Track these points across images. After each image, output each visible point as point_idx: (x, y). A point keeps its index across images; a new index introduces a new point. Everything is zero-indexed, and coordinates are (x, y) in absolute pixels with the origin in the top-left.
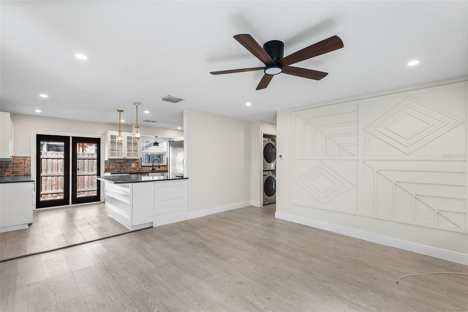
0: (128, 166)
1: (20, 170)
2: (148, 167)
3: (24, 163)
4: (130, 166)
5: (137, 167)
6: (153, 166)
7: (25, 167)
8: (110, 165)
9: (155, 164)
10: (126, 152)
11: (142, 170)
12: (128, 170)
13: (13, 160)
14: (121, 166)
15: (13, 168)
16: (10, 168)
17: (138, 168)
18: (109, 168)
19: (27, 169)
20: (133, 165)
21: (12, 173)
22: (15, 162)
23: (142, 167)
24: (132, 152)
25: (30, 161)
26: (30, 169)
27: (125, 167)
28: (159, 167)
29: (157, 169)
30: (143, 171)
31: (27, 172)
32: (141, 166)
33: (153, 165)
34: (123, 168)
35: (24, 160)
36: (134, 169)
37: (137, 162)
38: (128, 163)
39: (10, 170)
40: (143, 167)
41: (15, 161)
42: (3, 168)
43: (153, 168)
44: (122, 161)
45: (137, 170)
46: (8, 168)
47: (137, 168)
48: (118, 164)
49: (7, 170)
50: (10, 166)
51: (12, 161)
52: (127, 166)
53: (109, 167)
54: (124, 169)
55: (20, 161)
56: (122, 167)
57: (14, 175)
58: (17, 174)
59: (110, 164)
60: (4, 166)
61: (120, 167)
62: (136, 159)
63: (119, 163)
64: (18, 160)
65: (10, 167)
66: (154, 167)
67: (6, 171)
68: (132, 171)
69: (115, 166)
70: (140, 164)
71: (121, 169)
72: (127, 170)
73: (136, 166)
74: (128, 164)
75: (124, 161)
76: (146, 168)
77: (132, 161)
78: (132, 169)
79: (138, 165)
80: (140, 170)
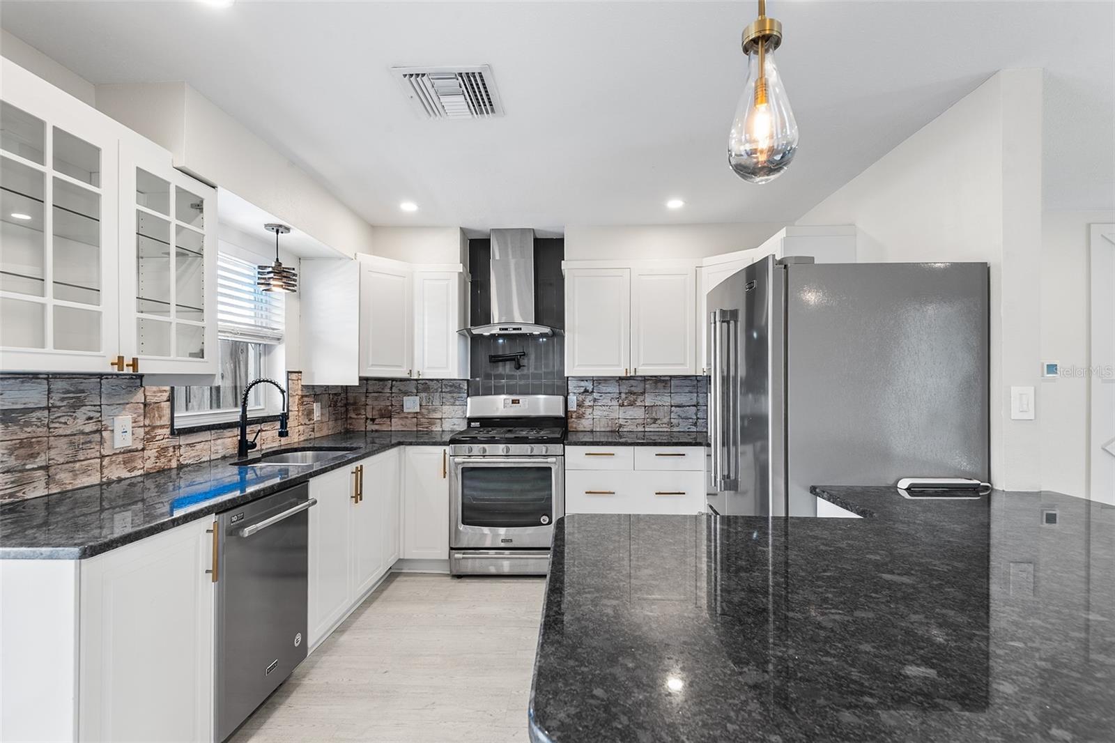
0: (82, 439)
2: (206, 435)
4: (101, 442)
5: (149, 439)
10: (131, 314)
12: (85, 471)
14: (26, 448)
17: (151, 453)
20: (122, 430)
23: (175, 442)
24: (173, 317)
27: (60, 451)
32: (167, 431)
33: (244, 415)
34: (41, 461)
36: (128, 455)
37: (145, 405)
38: (82, 413)
40: (183, 440)
43: (243, 441)
44: (34, 396)
45: (149, 464)
47: (147, 453)
52: (80, 442)
54: (46, 468)
56: (33, 456)
62: (142, 376)
66: (248, 429)
68: (109, 483)
70: (167, 420)
72: (75, 476)
73: (141, 432)
74: (80, 422)
75: (55, 400)
76: (198, 447)
77: (110, 395)
78: (111, 463)
79: (154, 428)
80: (162, 463)
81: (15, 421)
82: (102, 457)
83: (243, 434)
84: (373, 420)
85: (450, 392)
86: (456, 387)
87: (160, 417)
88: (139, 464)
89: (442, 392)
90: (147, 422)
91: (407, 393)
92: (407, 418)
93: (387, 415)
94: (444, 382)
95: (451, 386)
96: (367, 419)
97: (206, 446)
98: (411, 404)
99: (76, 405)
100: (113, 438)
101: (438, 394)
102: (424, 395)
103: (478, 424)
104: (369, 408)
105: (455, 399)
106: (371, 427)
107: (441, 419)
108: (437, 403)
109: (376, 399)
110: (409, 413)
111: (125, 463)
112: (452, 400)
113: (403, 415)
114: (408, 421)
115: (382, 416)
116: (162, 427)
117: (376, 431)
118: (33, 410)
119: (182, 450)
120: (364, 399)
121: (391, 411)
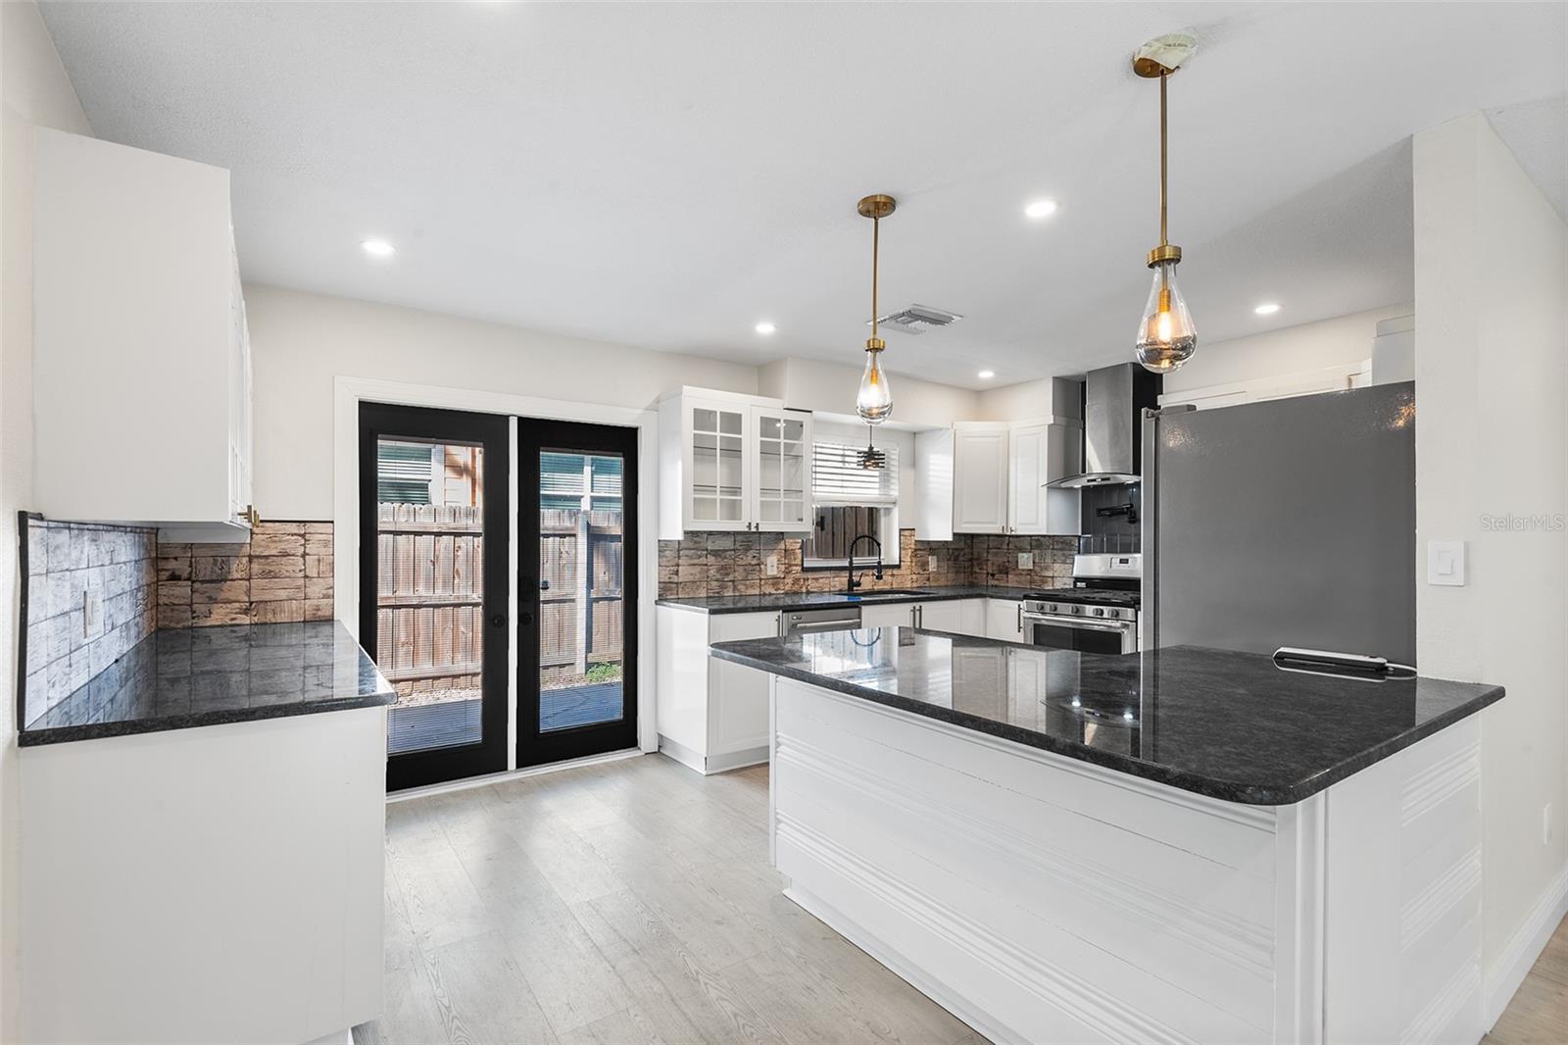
0: (751, 568)
1: (283, 594)
2: (827, 574)
3: (304, 555)
4: (760, 571)
5: (788, 572)
6: (851, 569)
7: (306, 577)
8: (678, 565)
9: (857, 561)
10: (757, 498)
11: (804, 590)
12: (752, 587)
13: (248, 541)
14: (724, 570)
15: (249, 580)
16: (232, 580)
17: (789, 581)
18: (675, 579)
19: (315, 589)
20: (772, 565)
21: (246, 612)
22: (257, 551)
23: (805, 575)
25: (329, 543)
26: (332, 588)
27: (739, 575)
28: (879, 572)
29: (867, 582)
30: (808, 593)
31: (315, 602)
32: (800, 568)
33: (851, 563)
34: (731, 577)
35: (303, 536)
36: (775, 581)
37: (785, 550)
38: (751, 553)
39: (236, 590)
40: (810, 575)
41: (259, 546)
42: (203, 582)
43: (850, 581)
44: (728, 543)
45: (787, 588)
46: (226, 580)
47: (786, 580)
48: (711, 559)
49: (223, 596)
50: (237, 568)
51: (242, 545)
52: (749, 570)
53: (677, 573)
54: (733, 581)
55: (282, 546)
56: (728, 574)
57: (256, 619)
58: (270, 618)
59: (679, 557)
60: (205, 569)
61: (719, 576)
62: (782, 533)
63: (716, 553)
64: (273, 538)
65: (236, 575)
66: (854, 573)
67: (213, 600)
68: (765, 595)
69: (698, 569)
70: (799, 561)
71: (723, 587)
72: (747, 588)
73: (783, 567)
74: (749, 559)
75: (737, 546)
76: (821, 581)
77: (765, 544)
78: (766, 583)
79: (791, 565)
80: (796, 588)
81: (720, 556)
82: (761, 579)
83: (851, 576)
84: (993, 575)
85: (1061, 550)
86: (1067, 544)
87: (795, 559)
88: (781, 586)
89: (1053, 549)
90: (787, 561)
91: (1022, 550)
92: (1021, 574)
93: (1005, 570)
94: (1056, 539)
95: (1062, 543)
96: (988, 574)
97: (827, 581)
98: (1025, 560)
99: (747, 549)
100: (766, 569)
101: (1050, 551)
102: (1036, 552)
103: (1083, 585)
104: (989, 563)
105: (1066, 557)
106: (992, 582)
107: (1053, 577)
108: (1048, 560)
109: (996, 554)
110: (1023, 570)
111: (773, 584)
112: (1063, 558)
113: (1017, 572)
114: (1023, 578)
115: (1000, 572)
116: (796, 565)
117: (996, 586)
118: (727, 551)
119: (810, 581)
120: (985, 555)
121: (1007, 568)
